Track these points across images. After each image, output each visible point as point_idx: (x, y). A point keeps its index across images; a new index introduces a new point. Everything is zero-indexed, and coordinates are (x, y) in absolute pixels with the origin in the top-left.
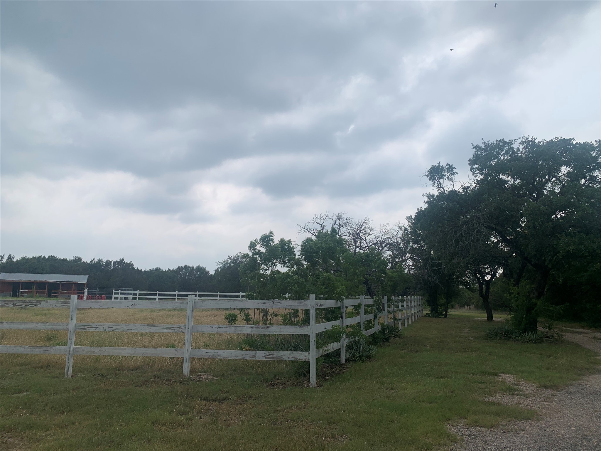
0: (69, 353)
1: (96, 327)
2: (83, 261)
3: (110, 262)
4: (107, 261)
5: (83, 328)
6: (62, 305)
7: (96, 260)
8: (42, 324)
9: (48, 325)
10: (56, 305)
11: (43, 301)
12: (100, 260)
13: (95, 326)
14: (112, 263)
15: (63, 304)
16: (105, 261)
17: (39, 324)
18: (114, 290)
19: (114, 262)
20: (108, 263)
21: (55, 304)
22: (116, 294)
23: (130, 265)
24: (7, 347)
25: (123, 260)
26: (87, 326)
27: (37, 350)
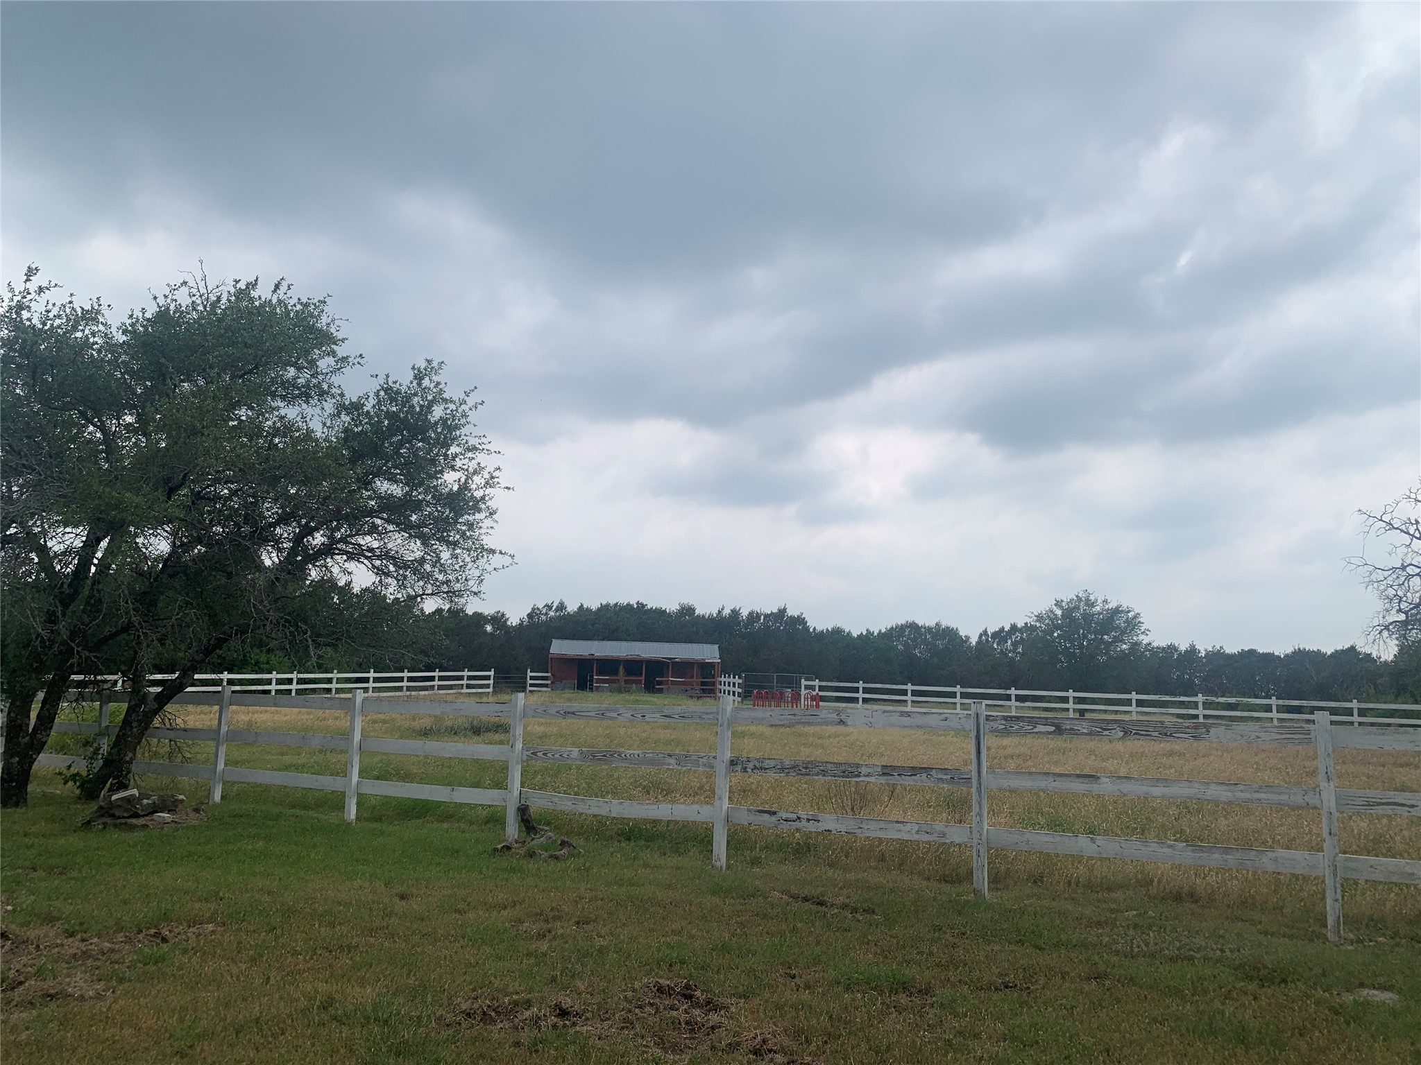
0: (1335, 875)
1: (1409, 803)
2: (697, 612)
3: (758, 616)
4: (751, 614)
5: (1363, 805)
6: (1281, 737)
7: (727, 612)
8: (1219, 788)
9: (1242, 791)
10: (1258, 737)
11: (1215, 724)
12: (735, 613)
13: (1404, 802)
14: (762, 617)
15: (1282, 734)
16: (745, 613)
17: (1213, 787)
18: (803, 680)
19: (766, 616)
20: (753, 617)
21: (1257, 734)
22: (807, 687)
23: (800, 620)
24: (1120, 843)
25: (785, 610)
26: (1379, 800)
27: (1217, 856)
